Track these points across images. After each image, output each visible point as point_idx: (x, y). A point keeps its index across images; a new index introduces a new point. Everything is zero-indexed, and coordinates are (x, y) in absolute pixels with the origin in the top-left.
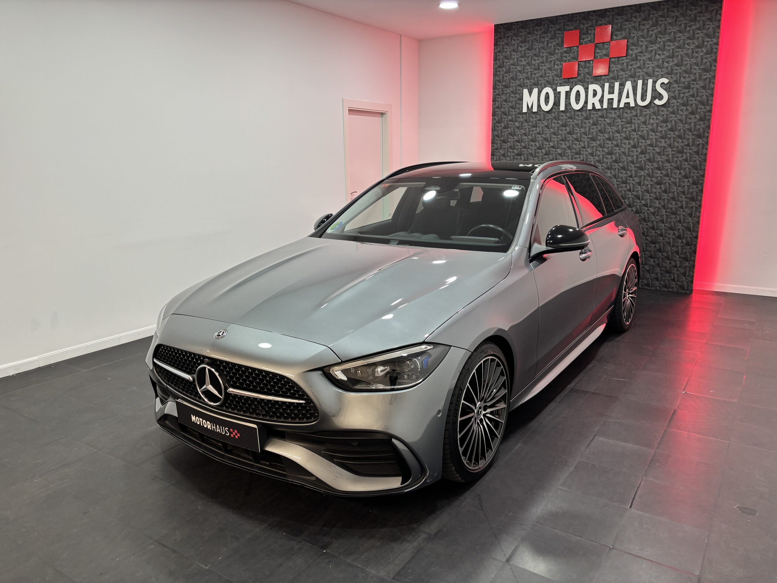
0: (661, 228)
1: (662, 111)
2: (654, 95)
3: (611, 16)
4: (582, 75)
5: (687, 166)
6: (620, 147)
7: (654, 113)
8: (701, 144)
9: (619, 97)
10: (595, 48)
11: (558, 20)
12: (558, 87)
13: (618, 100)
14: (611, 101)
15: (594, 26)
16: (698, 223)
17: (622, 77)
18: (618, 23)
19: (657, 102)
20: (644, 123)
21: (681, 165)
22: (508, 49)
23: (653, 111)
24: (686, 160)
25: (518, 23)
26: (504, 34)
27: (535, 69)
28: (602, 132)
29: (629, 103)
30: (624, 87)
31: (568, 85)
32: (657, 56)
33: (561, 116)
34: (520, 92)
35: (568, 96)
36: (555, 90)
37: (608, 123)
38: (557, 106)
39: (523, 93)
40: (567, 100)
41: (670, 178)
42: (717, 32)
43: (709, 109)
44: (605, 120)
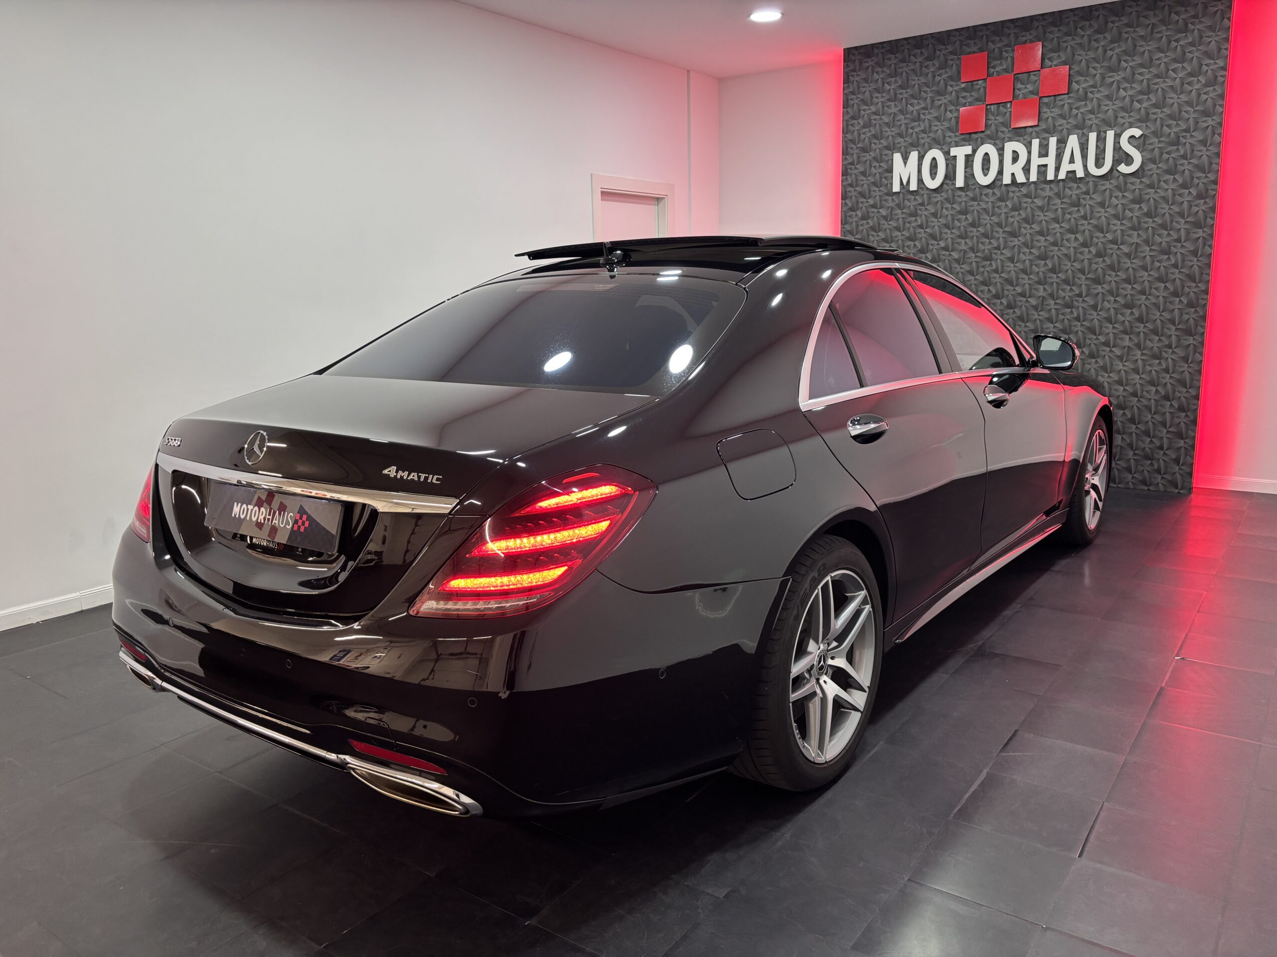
0: (1135, 382)
1: (1132, 183)
2: (1117, 158)
3: (1040, 27)
4: (993, 127)
5: (1177, 276)
6: (1061, 246)
7: (1118, 187)
8: (1201, 239)
9: (1058, 162)
10: (1015, 82)
11: (951, 38)
12: (952, 149)
13: (1056, 168)
14: (1043, 168)
15: (1013, 44)
16: (1199, 372)
17: (1061, 128)
18: (1053, 38)
19: (1123, 168)
20: (1102, 204)
21: (1167, 274)
22: (867, 88)
23: (1116, 184)
24: (1175, 266)
25: (884, 45)
26: (861, 63)
27: (914, 120)
28: (1029, 221)
29: (1074, 172)
30: (1066, 146)
31: (970, 145)
32: (1122, 93)
33: (958, 196)
34: (887, 158)
35: (970, 163)
36: (947, 153)
37: (1039, 207)
38: (951, 181)
39: (892, 160)
40: (968, 170)
41: (1149, 297)
42: (1225, 49)
43: (1213, 179)
44: (1033, 202)
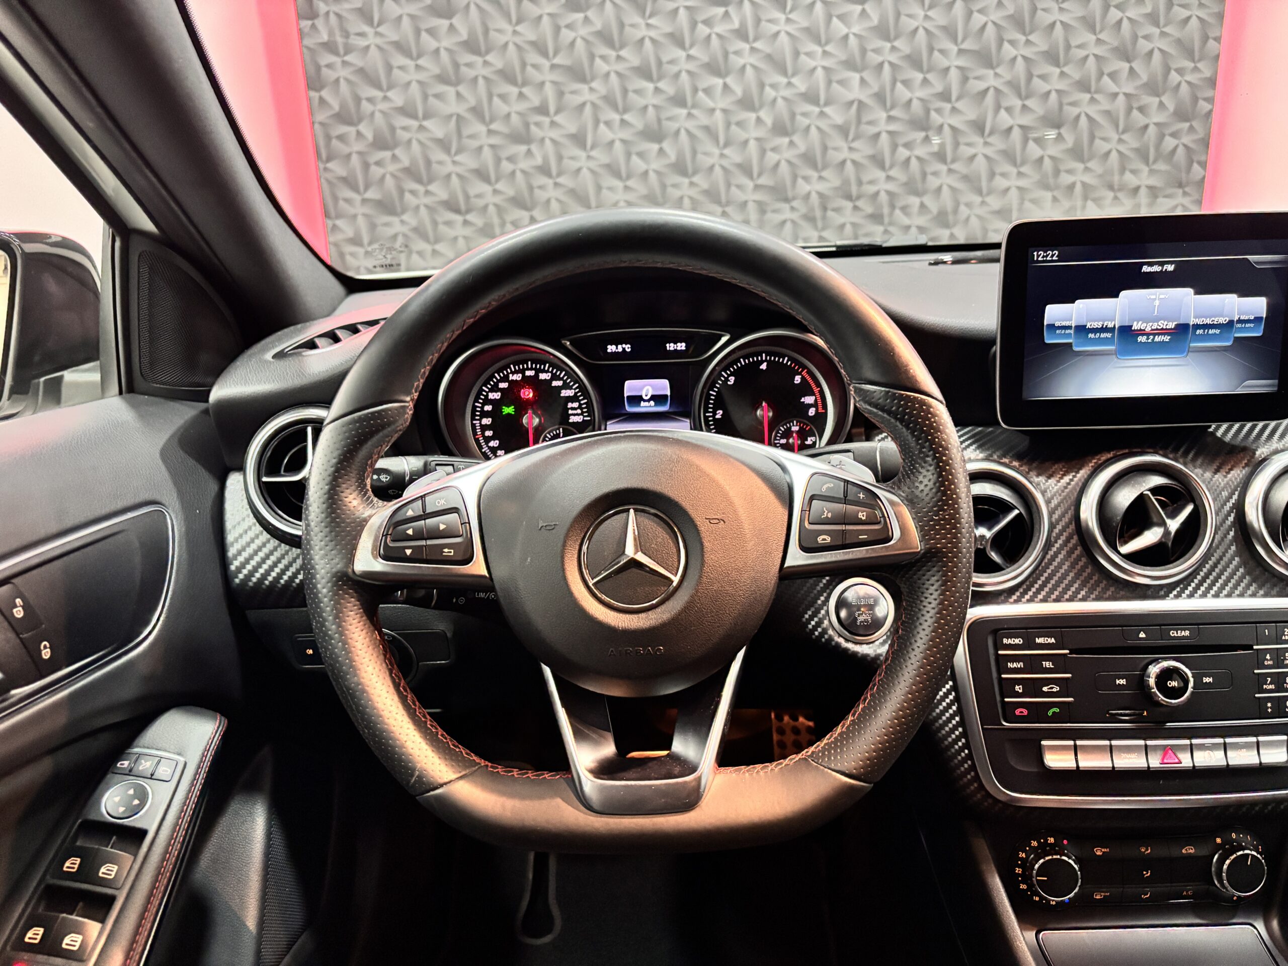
21: (1135, 38)
41: (1096, 96)
